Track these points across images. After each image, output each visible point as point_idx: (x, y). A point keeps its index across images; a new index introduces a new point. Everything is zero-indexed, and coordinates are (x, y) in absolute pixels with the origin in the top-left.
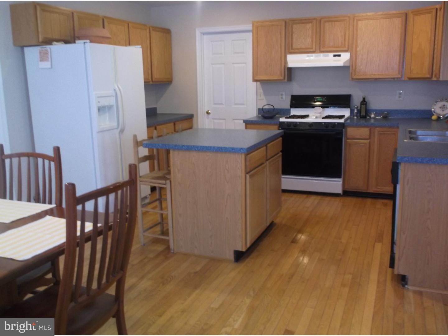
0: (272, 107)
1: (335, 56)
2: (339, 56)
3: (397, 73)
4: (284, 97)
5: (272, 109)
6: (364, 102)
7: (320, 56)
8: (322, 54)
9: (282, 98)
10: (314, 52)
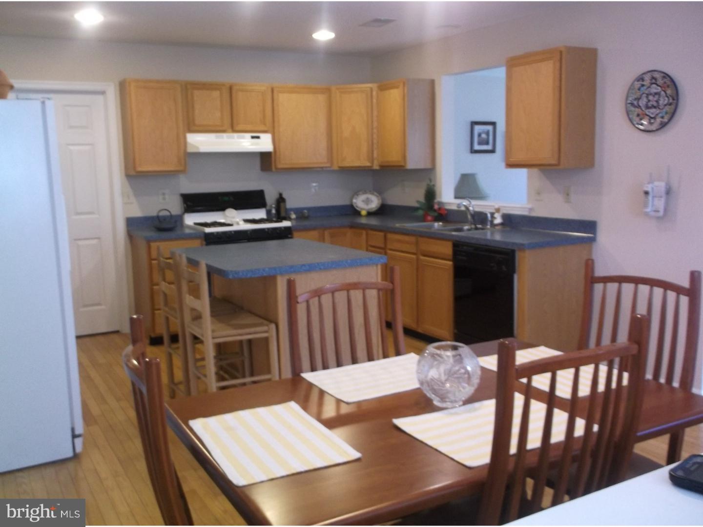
0: (167, 213)
1: (253, 137)
2: (258, 137)
3: (325, 160)
4: (167, 197)
5: (168, 216)
6: (281, 200)
7: (233, 138)
8: (236, 135)
9: (164, 199)
10: (224, 131)
